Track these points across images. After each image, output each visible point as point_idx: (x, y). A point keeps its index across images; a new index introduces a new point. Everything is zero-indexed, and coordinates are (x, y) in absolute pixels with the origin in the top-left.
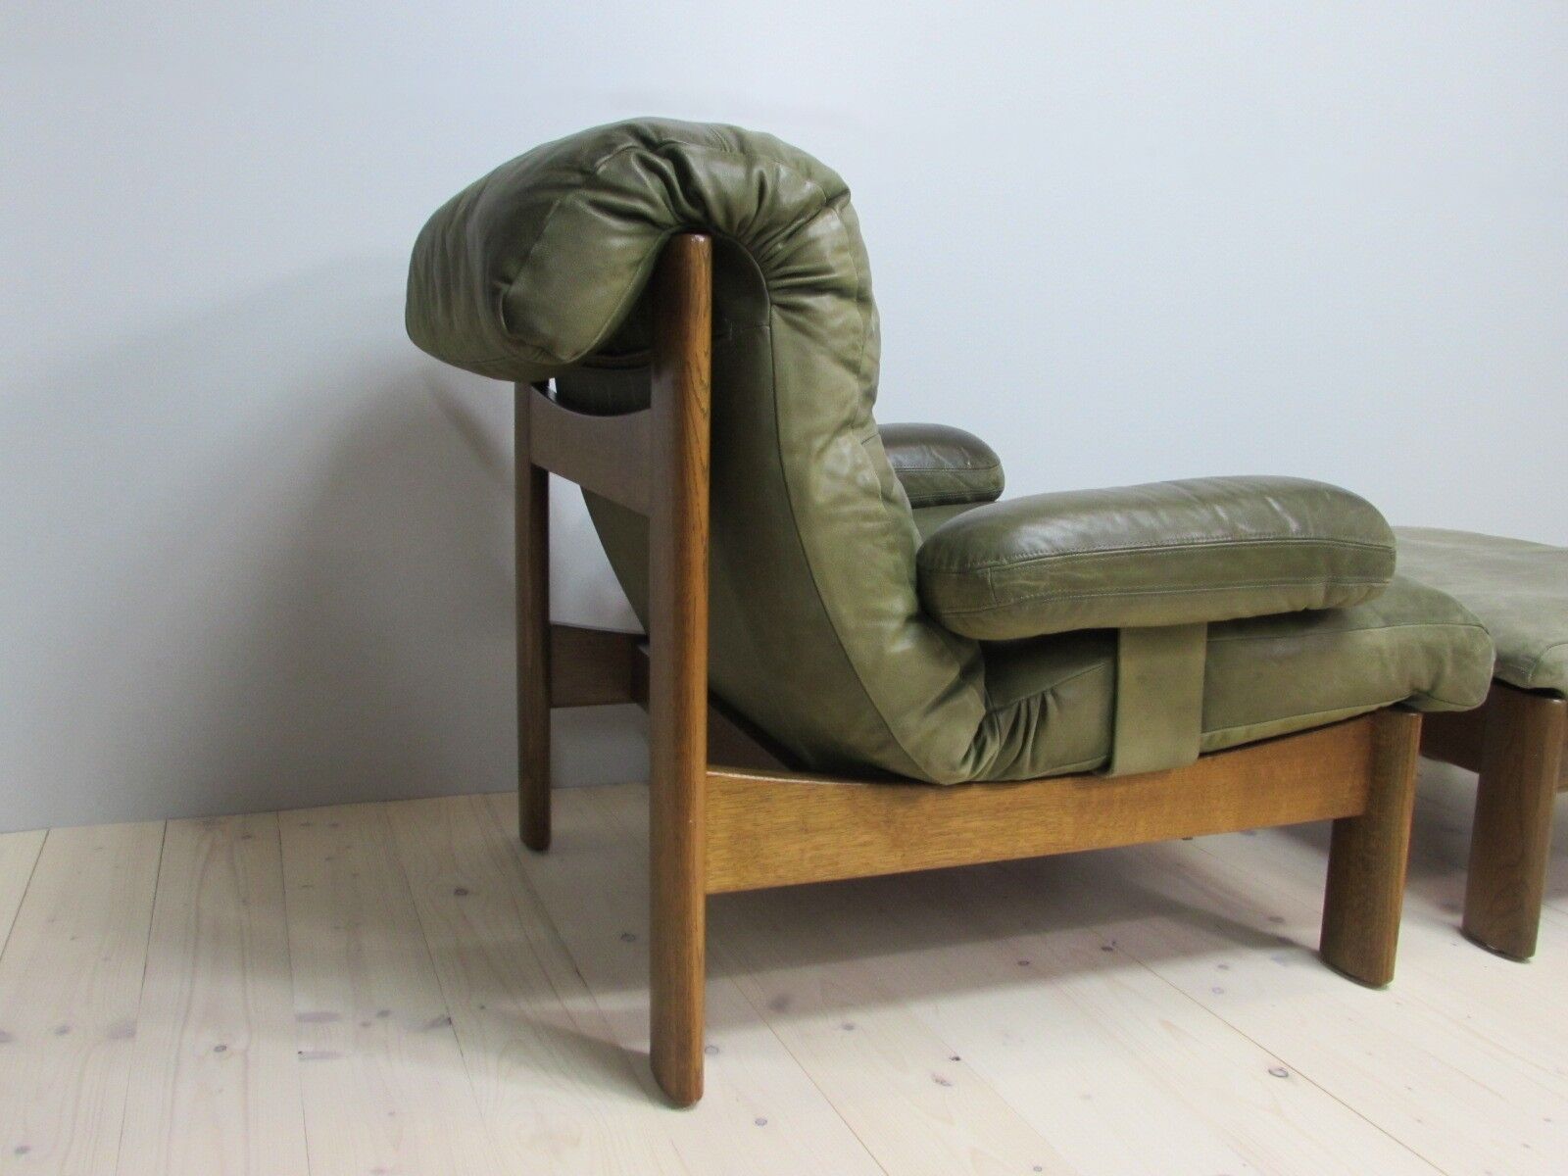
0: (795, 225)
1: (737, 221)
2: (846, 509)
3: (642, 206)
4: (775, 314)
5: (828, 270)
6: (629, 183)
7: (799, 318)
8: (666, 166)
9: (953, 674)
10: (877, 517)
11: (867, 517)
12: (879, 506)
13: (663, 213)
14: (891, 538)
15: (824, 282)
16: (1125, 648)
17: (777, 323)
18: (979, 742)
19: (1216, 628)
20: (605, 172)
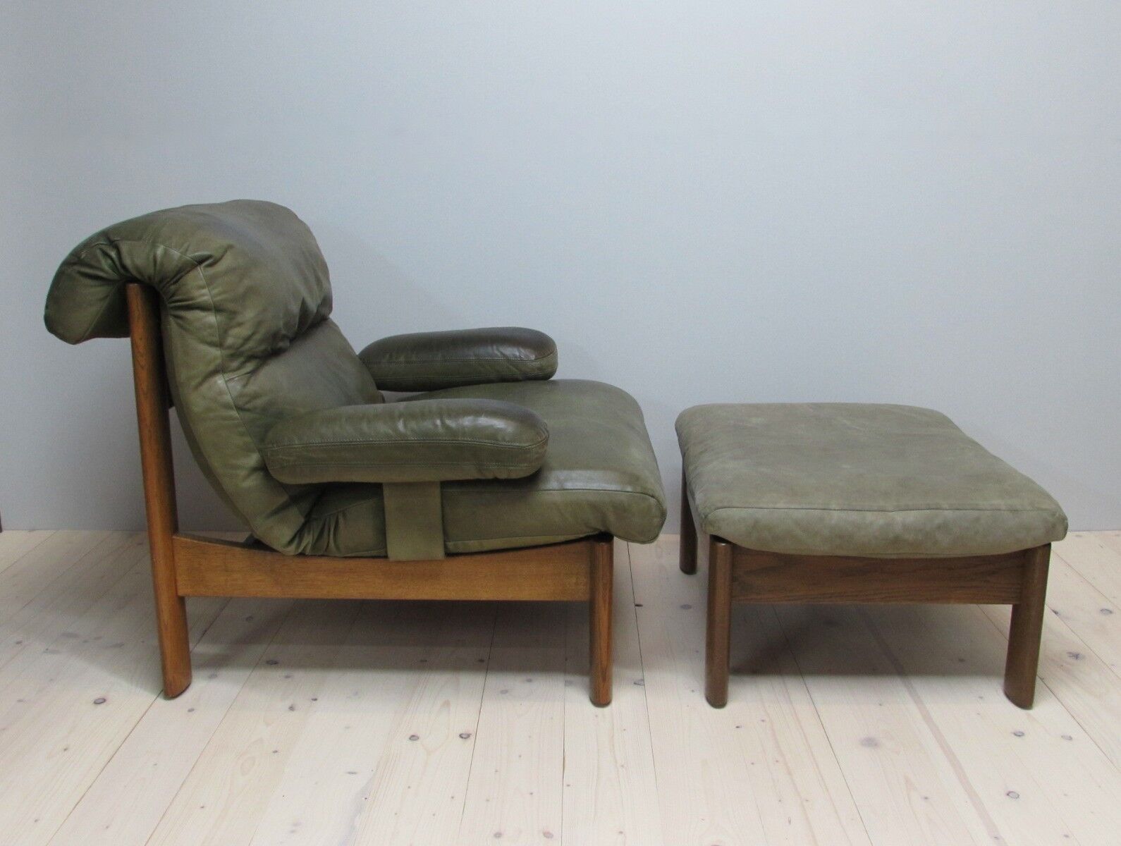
0: (179, 276)
1: (146, 277)
2: (211, 415)
3: (101, 274)
4: (171, 319)
5: (192, 299)
6: (93, 263)
7: (180, 322)
8: (113, 254)
9: (284, 498)
10: (231, 418)
11: (225, 418)
12: (234, 413)
13: (112, 275)
14: (242, 429)
15: (192, 305)
16: (386, 492)
17: (172, 326)
18: (299, 534)
19: (445, 484)
20: (84, 258)
